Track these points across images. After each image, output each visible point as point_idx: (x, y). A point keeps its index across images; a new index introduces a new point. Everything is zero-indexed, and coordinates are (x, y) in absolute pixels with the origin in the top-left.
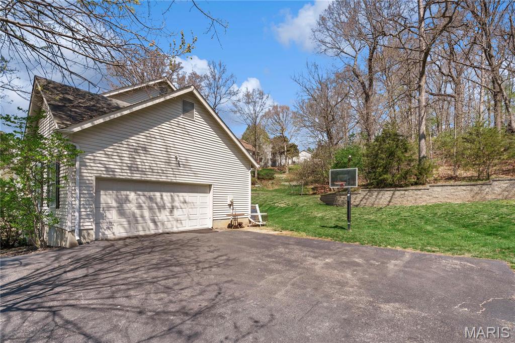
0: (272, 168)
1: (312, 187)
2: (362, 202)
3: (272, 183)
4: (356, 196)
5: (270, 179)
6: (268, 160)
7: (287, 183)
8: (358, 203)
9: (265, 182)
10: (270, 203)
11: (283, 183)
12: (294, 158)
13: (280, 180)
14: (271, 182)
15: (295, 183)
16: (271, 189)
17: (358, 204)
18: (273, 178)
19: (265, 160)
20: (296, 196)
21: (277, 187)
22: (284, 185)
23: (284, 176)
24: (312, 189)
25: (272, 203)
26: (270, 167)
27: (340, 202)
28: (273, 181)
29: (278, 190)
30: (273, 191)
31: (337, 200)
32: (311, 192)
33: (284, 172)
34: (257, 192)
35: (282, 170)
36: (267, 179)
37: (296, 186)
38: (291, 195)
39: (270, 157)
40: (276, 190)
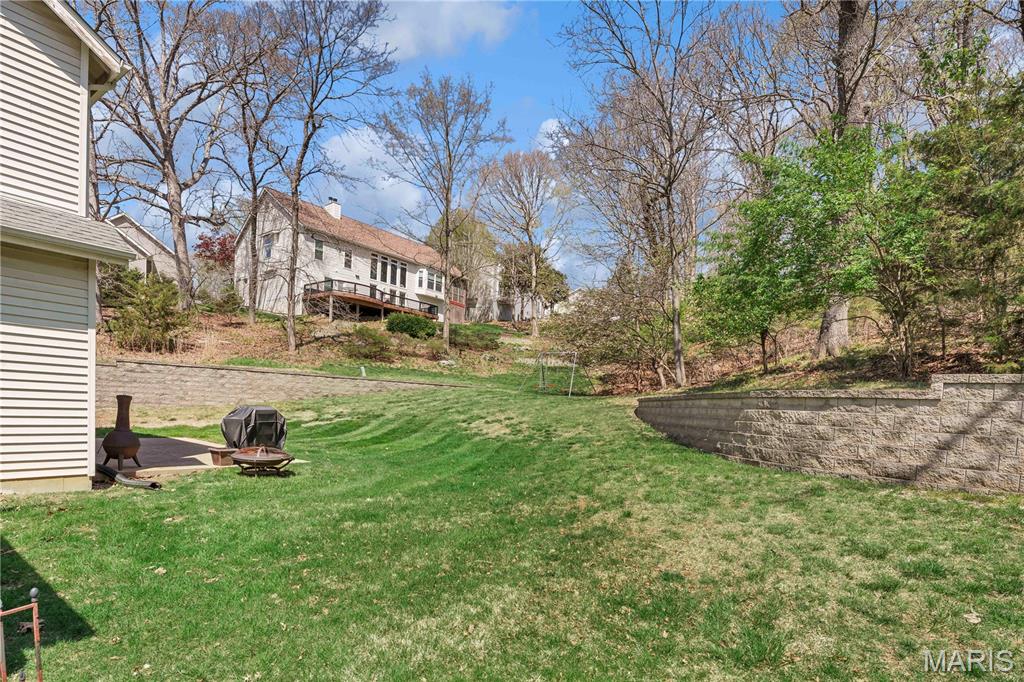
0: (499, 323)
1: (600, 373)
2: (951, 458)
3: (492, 359)
4: (902, 414)
5: (486, 348)
6: (491, 304)
7: (531, 362)
8: (916, 463)
9: (470, 355)
10: (457, 417)
11: (520, 360)
12: (556, 306)
13: (515, 351)
14: (487, 354)
15: (553, 362)
16: (485, 374)
17: (918, 471)
18: (496, 347)
19: (483, 304)
20: (552, 398)
21: (501, 371)
22: (523, 366)
23: (525, 343)
24: (600, 379)
25: (462, 417)
26: (495, 322)
27: (774, 439)
28: (495, 353)
29: (505, 377)
30: (489, 379)
31: (746, 428)
32: (599, 389)
33: (527, 334)
34: (438, 380)
35: (523, 328)
36: (478, 346)
37: (554, 369)
38: (536, 392)
39: (495, 294)
40: (498, 379)
